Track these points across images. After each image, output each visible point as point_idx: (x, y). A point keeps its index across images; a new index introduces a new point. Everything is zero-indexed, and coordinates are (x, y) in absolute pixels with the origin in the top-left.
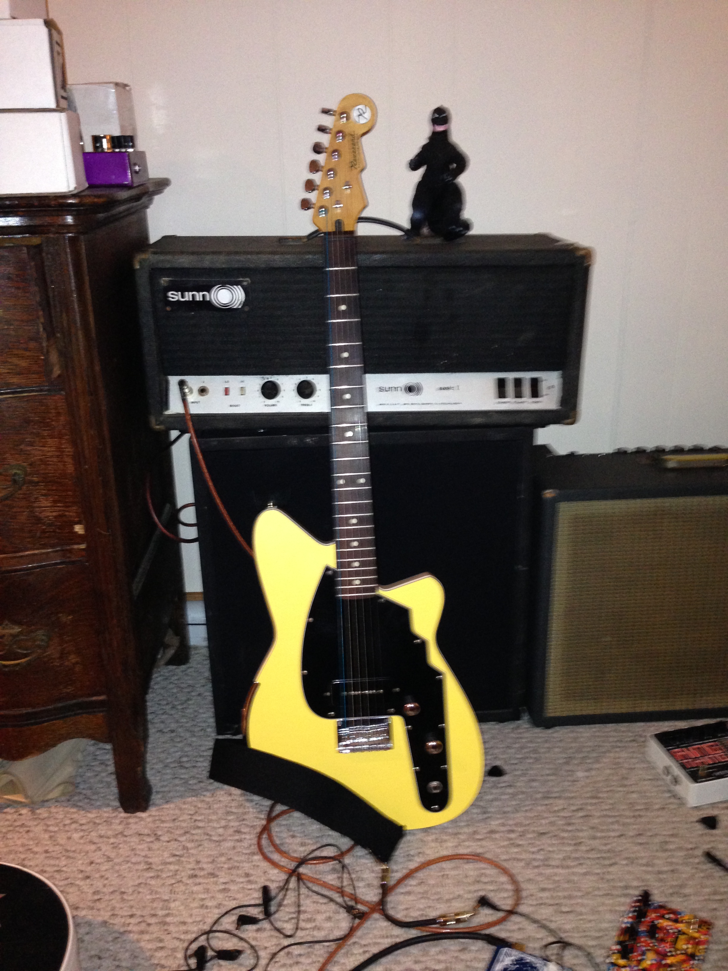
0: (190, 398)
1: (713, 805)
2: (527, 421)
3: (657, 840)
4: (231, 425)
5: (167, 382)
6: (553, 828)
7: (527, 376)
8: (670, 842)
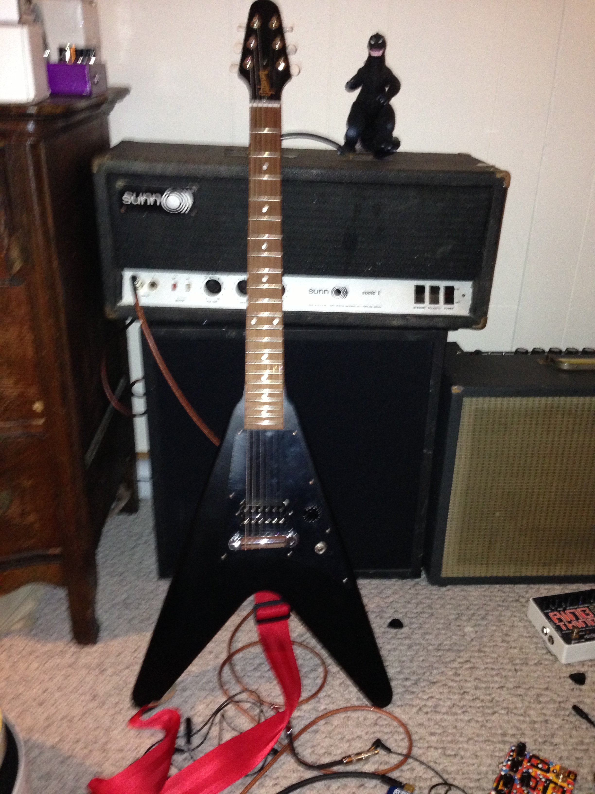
0: (142, 292)
1: (582, 663)
2: (440, 325)
3: (533, 692)
4: (177, 317)
5: (121, 278)
6: (443, 678)
7: (442, 284)
8: (545, 695)
